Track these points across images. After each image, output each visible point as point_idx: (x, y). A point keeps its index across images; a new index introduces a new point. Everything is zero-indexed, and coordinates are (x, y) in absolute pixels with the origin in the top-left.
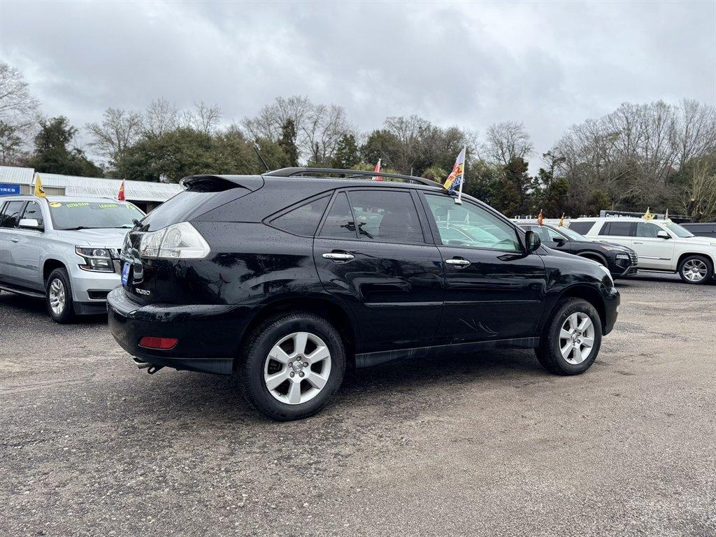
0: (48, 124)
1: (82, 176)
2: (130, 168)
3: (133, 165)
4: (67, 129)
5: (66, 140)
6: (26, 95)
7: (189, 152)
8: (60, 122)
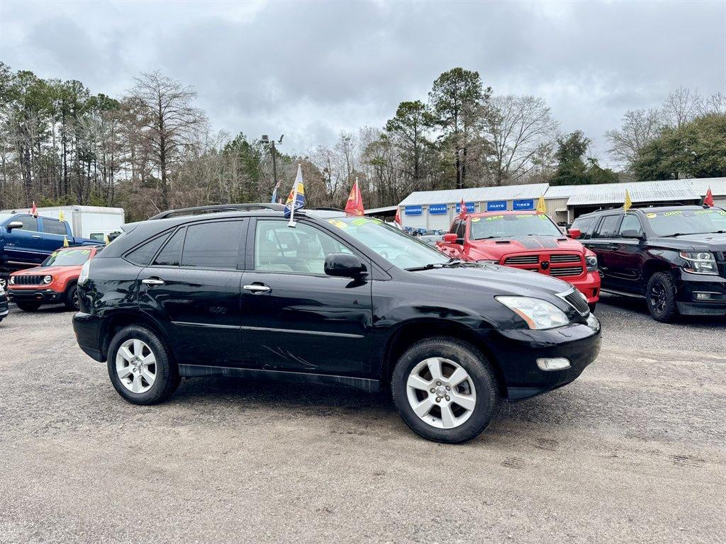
0: (565, 141)
1: (592, 184)
2: (640, 169)
3: (642, 166)
4: (582, 141)
5: (581, 152)
6: (548, 119)
7: (705, 142)
8: (576, 136)
